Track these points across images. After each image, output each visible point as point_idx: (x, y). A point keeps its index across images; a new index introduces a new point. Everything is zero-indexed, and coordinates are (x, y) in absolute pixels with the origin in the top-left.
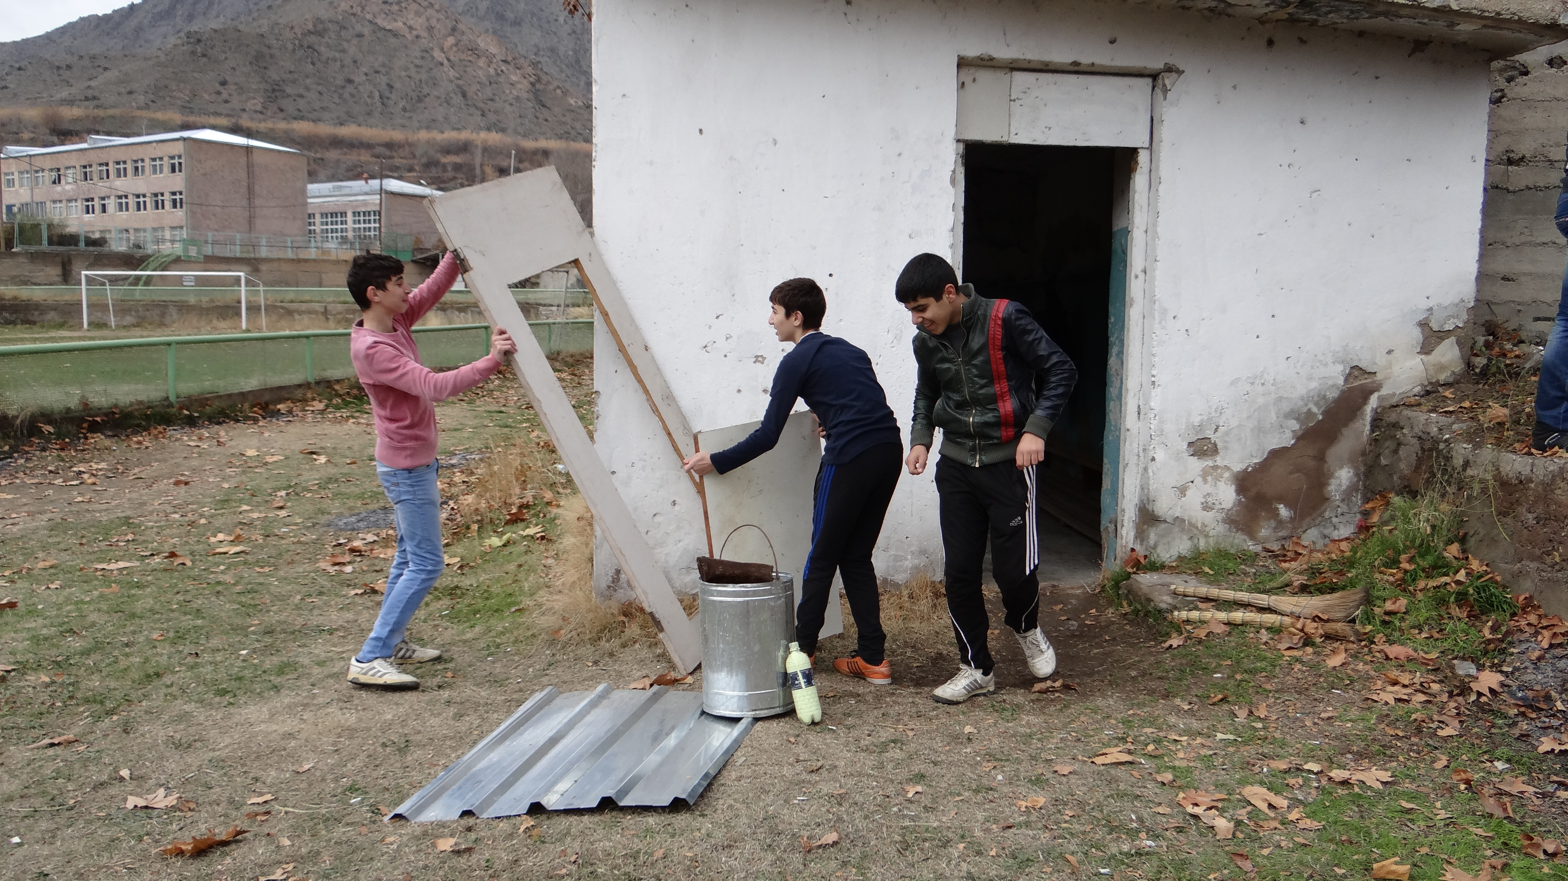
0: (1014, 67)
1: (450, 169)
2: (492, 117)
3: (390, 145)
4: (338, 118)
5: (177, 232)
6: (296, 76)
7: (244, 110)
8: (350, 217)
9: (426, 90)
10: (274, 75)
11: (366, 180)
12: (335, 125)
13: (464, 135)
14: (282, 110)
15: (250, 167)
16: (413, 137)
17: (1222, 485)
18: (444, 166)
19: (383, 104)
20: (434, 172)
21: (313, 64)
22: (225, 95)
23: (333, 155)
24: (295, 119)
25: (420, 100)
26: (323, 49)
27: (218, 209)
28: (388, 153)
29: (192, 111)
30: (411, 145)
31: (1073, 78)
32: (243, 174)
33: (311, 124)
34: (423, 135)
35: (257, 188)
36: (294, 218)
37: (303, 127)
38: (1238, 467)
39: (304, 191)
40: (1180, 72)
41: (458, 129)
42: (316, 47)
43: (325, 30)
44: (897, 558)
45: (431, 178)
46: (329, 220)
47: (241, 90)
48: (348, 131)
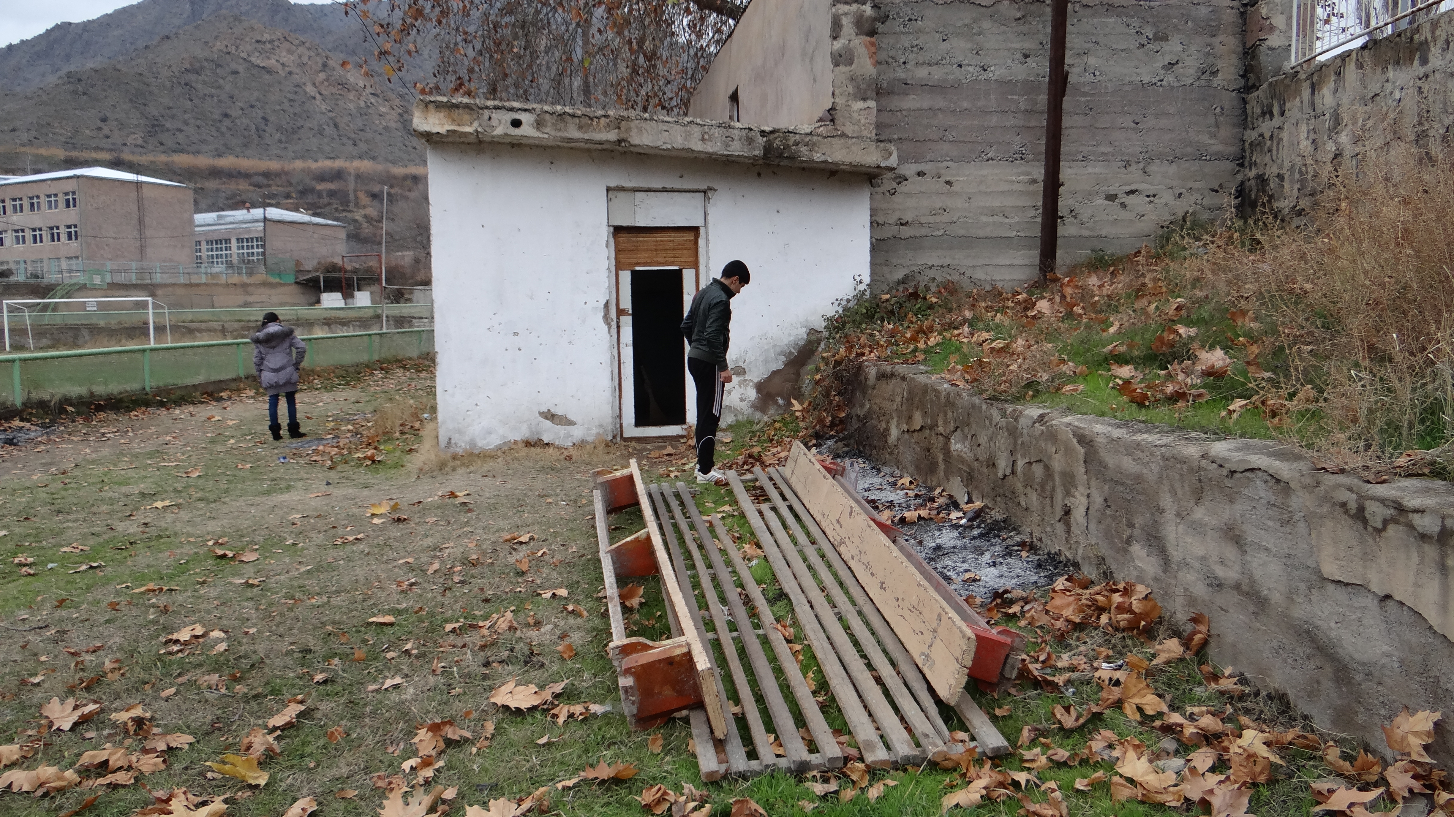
0: (635, 190)
1: (325, 195)
2: (363, 146)
3: (267, 175)
4: (216, 150)
5: (74, 262)
6: (174, 111)
7: (125, 144)
8: (234, 244)
9: (300, 122)
10: (153, 111)
11: (248, 209)
12: (214, 156)
13: (338, 164)
14: (162, 144)
15: (140, 201)
16: (288, 166)
17: (749, 389)
18: (319, 194)
19: (260, 136)
20: (310, 198)
21: (191, 100)
22: (106, 131)
23: (212, 184)
24: (174, 151)
25: (294, 132)
26: (200, 86)
27: (112, 240)
28: (265, 182)
29: (74, 147)
30: (286, 174)
31: (665, 194)
32: (134, 207)
33: (191, 156)
34: (299, 164)
35: (147, 219)
36: (183, 246)
37: (182, 160)
38: (756, 380)
39: (191, 221)
40: (715, 190)
41: (331, 158)
42: (194, 84)
43: (202, 68)
44: (588, 429)
45: (307, 204)
46: (214, 246)
47: (122, 126)
48: (227, 162)
